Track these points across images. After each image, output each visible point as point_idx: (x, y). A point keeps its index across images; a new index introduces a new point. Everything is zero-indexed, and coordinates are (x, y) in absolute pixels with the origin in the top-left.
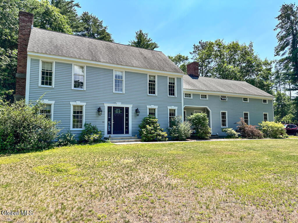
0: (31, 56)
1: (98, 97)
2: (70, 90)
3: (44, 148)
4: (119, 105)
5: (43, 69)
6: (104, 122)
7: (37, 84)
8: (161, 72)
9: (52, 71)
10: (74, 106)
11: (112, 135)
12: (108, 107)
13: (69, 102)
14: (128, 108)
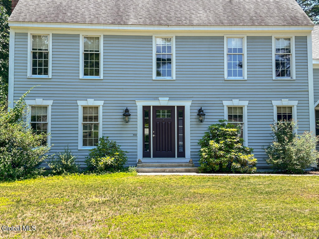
0: (15, 28)
1: (124, 90)
2: (78, 81)
3: (18, 178)
4: (164, 102)
5: (34, 48)
6: (135, 135)
7: (25, 74)
8: (253, 29)
9: (47, 50)
10: (85, 108)
11: (152, 160)
12: (143, 106)
13: (75, 102)
14: (183, 107)
